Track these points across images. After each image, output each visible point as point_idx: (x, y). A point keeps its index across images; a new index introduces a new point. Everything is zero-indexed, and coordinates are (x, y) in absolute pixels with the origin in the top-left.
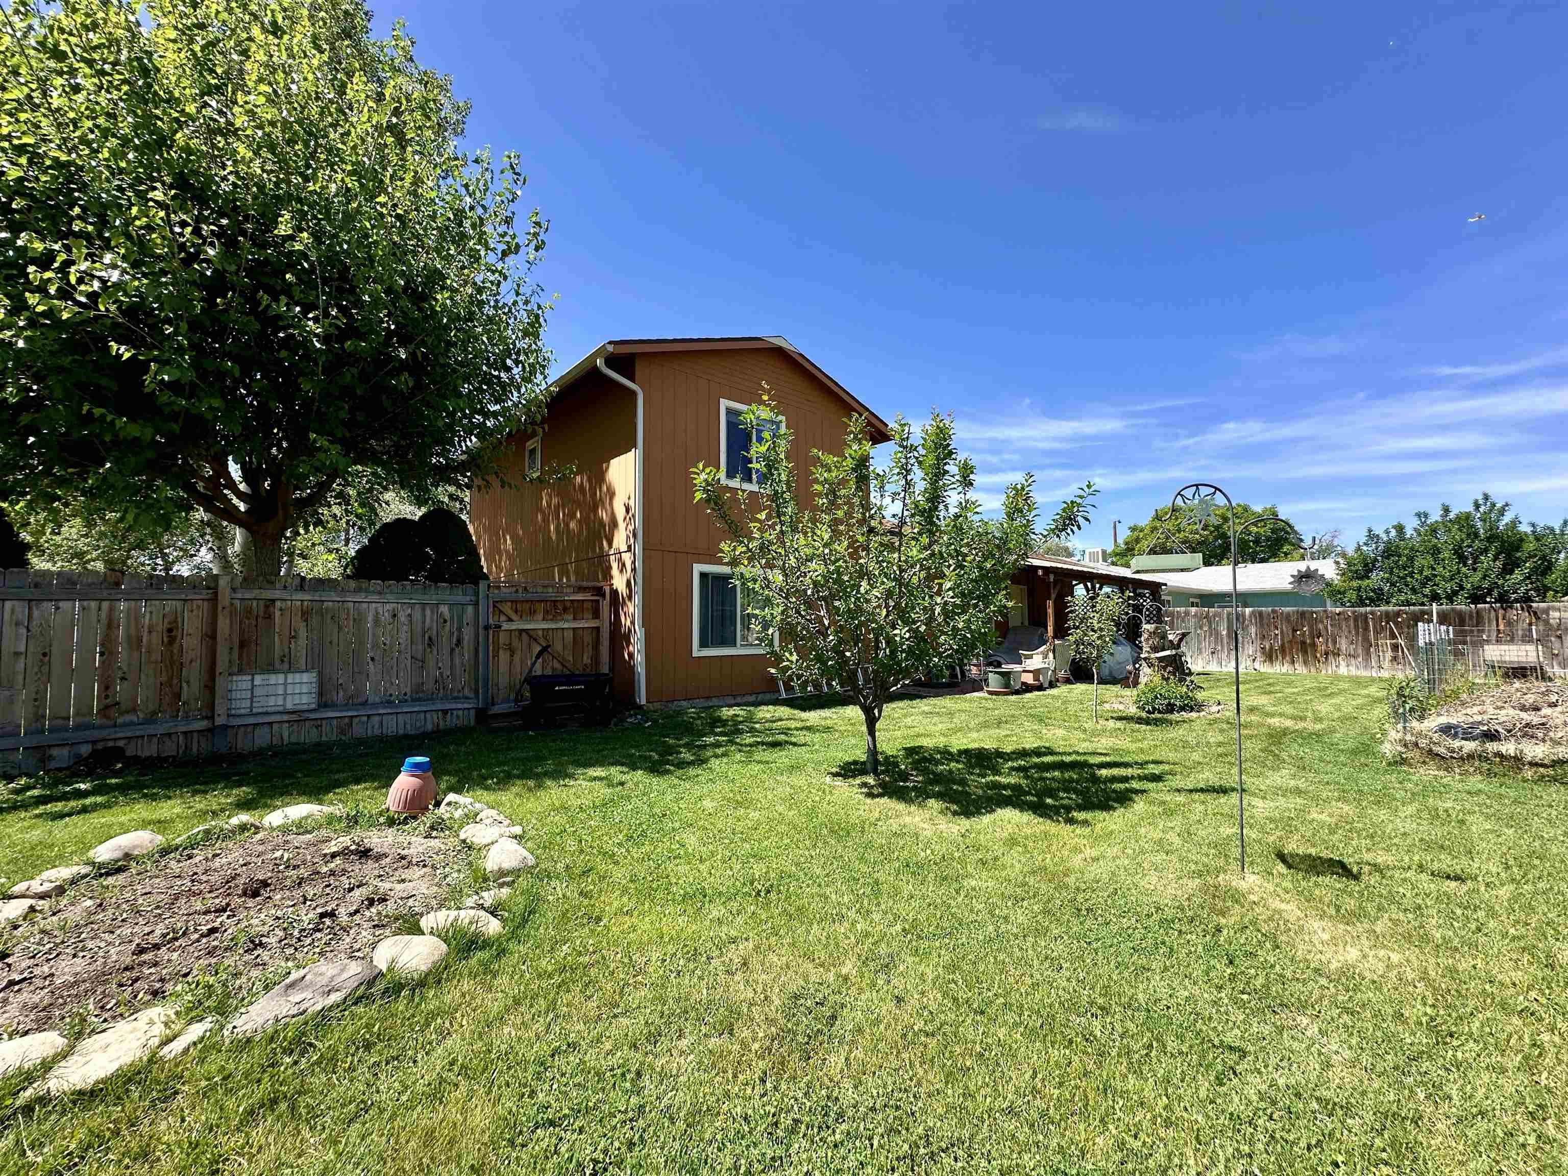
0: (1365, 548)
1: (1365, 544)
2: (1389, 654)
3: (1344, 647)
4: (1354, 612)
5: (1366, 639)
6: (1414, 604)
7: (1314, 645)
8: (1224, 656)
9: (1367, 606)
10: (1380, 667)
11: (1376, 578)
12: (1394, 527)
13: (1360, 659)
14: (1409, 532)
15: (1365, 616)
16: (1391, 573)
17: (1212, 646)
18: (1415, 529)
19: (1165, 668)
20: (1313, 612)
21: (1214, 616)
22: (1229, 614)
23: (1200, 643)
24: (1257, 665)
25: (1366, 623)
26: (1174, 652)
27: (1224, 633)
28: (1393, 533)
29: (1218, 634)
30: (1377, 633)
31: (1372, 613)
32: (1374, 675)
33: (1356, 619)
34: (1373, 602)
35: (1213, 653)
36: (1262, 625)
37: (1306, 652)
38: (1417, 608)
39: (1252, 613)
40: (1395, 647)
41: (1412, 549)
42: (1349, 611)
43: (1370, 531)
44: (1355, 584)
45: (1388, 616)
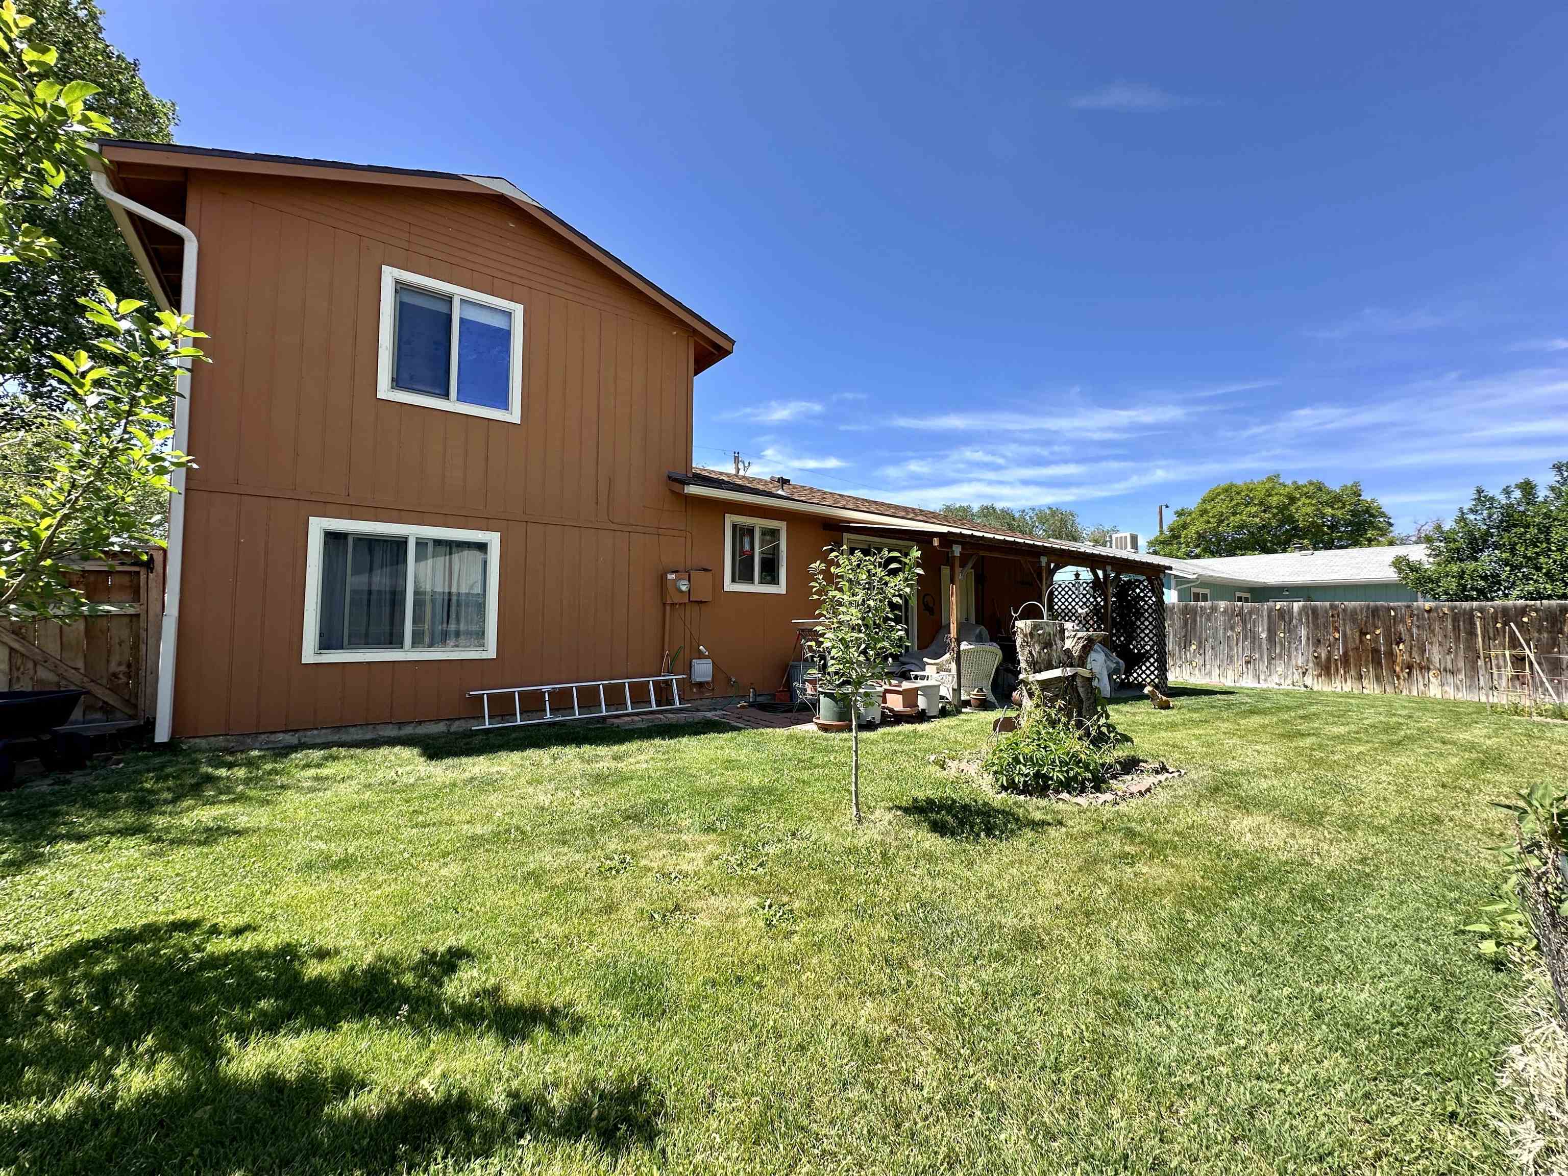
0: (1471, 517)
1: (1472, 511)
2: (1509, 671)
3: (1436, 658)
4: (1452, 609)
5: (1471, 647)
6: (1549, 597)
7: (1391, 654)
8: (1263, 667)
9: (1473, 599)
10: (1493, 688)
11: (1487, 561)
12: (1518, 486)
13: (1462, 676)
14: (1542, 493)
15: (1470, 615)
16: (1513, 551)
17: (1247, 653)
18: (1553, 489)
19: (1053, 700)
20: (1389, 609)
21: (1251, 613)
22: (1270, 610)
23: (1230, 648)
24: (1308, 680)
25: (1472, 624)
26: (1069, 671)
27: (1264, 635)
28: (1517, 494)
29: (1254, 638)
30: (1487, 637)
31: (1481, 610)
32: (1483, 699)
33: (1455, 619)
34: (1482, 594)
35: (1248, 662)
36: (1316, 626)
37: (1379, 663)
38: (1554, 603)
39: (1303, 610)
40: (1519, 661)
41: (1547, 516)
42: (1446, 606)
43: (1479, 491)
44: (1455, 568)
45: (1506, 615)
